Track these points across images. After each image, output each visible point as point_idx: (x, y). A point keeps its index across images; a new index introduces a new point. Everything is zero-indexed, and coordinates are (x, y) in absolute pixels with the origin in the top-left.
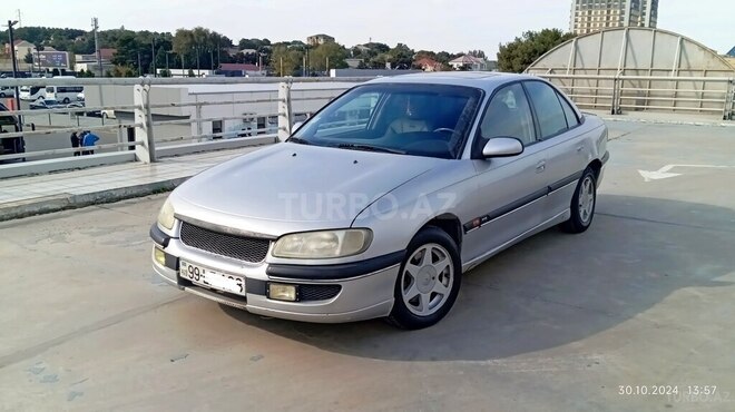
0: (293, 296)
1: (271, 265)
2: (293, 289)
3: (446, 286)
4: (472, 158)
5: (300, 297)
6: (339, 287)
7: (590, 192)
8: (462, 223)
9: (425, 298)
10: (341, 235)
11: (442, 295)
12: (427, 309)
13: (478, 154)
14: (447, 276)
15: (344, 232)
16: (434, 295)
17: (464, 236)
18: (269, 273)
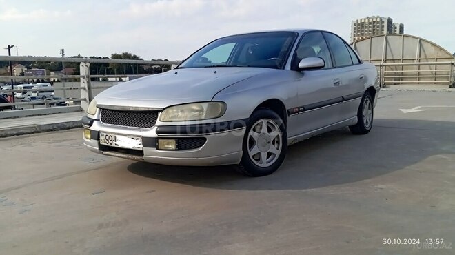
0: (174, 147)
1: (158, 127)
2: (174, 141)
3: (278, 149)
4: (292, 69)
5: (179, 148)
6: (204, 139)
7: (369, 109)
8: (287, 109)
9: (264, 156)
10: (205, 106)
11: (275, 155)
12: (265, 163)
13: (295, 67)
14: (278, 142)
15: (207, 103)
16: (269, 154)
17: (288, 117)
18: (158, 132)
